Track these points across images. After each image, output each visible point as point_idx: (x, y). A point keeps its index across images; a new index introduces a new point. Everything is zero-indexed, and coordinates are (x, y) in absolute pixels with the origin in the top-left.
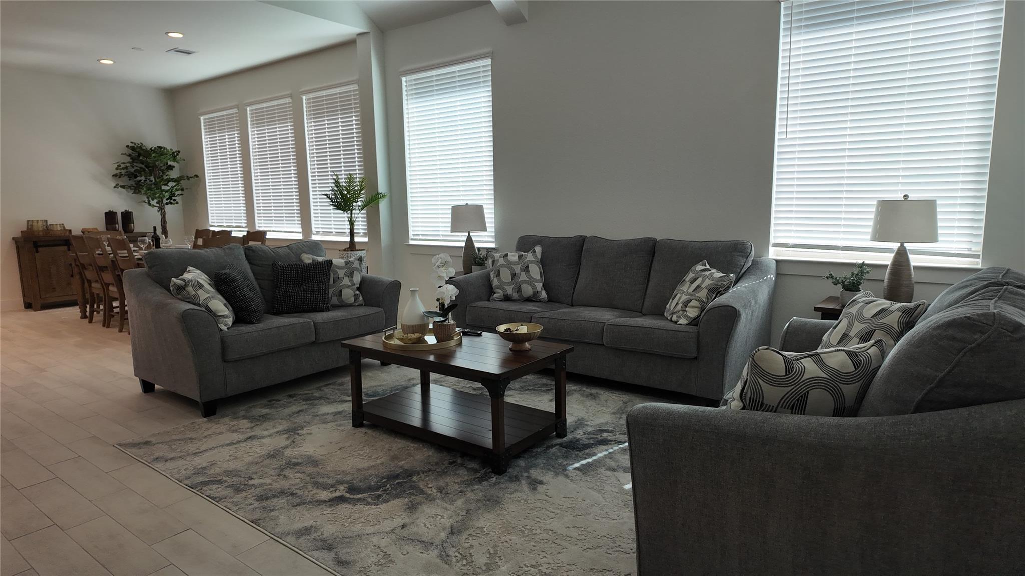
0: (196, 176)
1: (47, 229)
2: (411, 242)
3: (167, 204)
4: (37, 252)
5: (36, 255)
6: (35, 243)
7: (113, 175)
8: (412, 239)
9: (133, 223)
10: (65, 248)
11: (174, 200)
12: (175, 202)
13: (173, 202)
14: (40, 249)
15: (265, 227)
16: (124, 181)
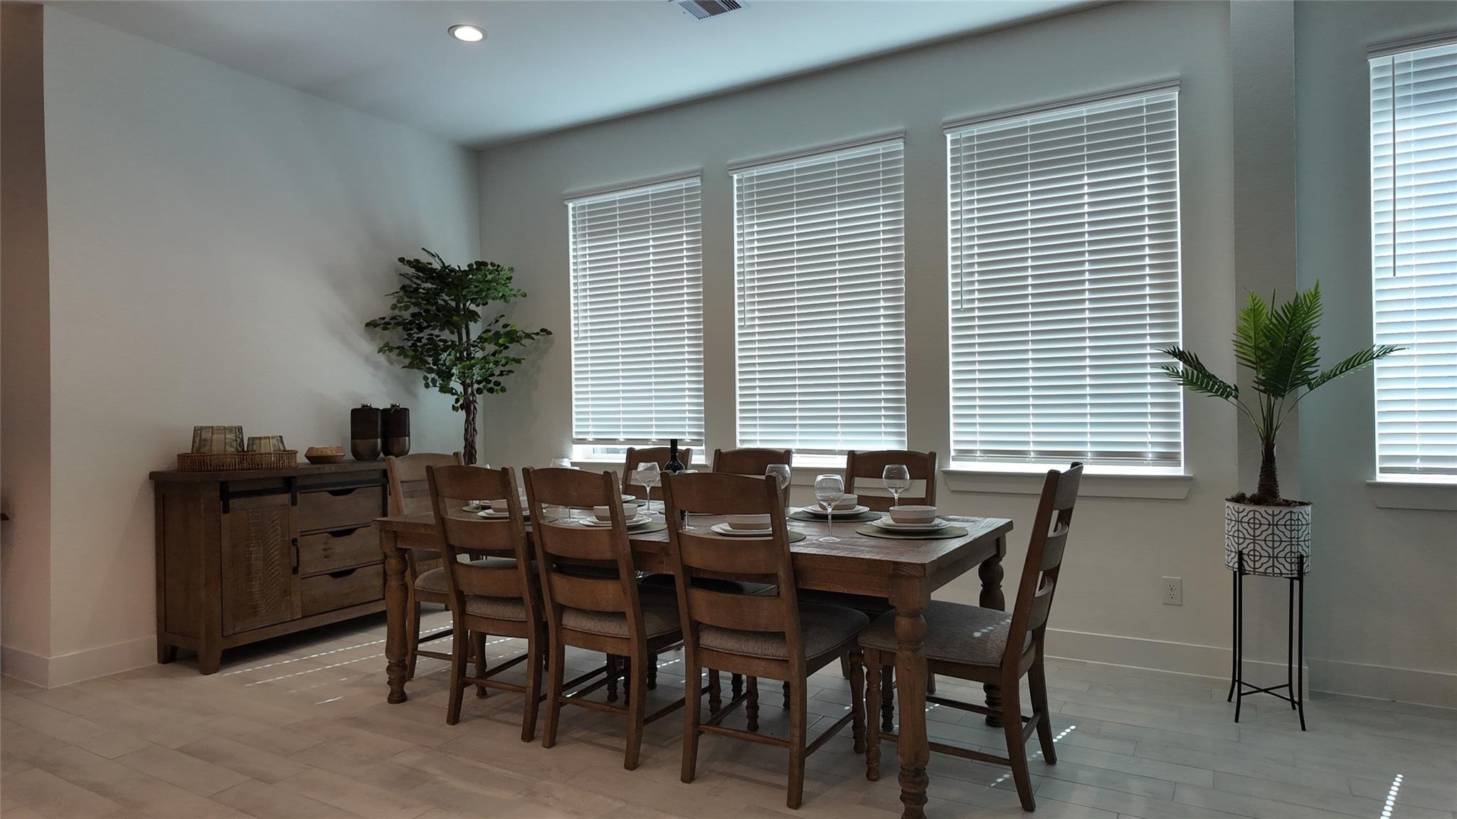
0: (546, 332)
1: (247, 453)
2: (1381, 478)
3: (479, 391)
4: (226, 510)
5: (225, 518)
6: (224, 486)
7: (367, 325)
8: (1383, 470)
9: (409, 436)
10: (285, 498)
11: (497, 384)
12: (499, 388)
13: (496, 388)
14: (234, 503)
15: (762, 441)
16: (396, 336)
